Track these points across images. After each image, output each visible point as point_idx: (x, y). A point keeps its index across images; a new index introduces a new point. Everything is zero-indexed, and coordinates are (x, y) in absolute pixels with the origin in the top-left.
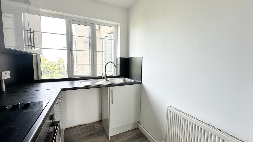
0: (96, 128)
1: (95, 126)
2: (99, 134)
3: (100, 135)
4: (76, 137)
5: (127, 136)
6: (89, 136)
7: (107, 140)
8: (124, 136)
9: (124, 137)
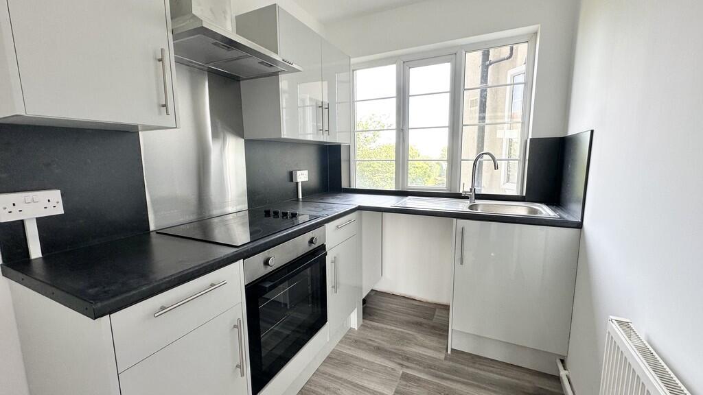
0: (435, 317)
1: (437, 313)
2: (433, 331)
3: (436, 334)
4: (389, 314)
5: (502, 375)
6: (413, 323)
7: (445, 351)
8: (492, 369)
9: (492, 372)
